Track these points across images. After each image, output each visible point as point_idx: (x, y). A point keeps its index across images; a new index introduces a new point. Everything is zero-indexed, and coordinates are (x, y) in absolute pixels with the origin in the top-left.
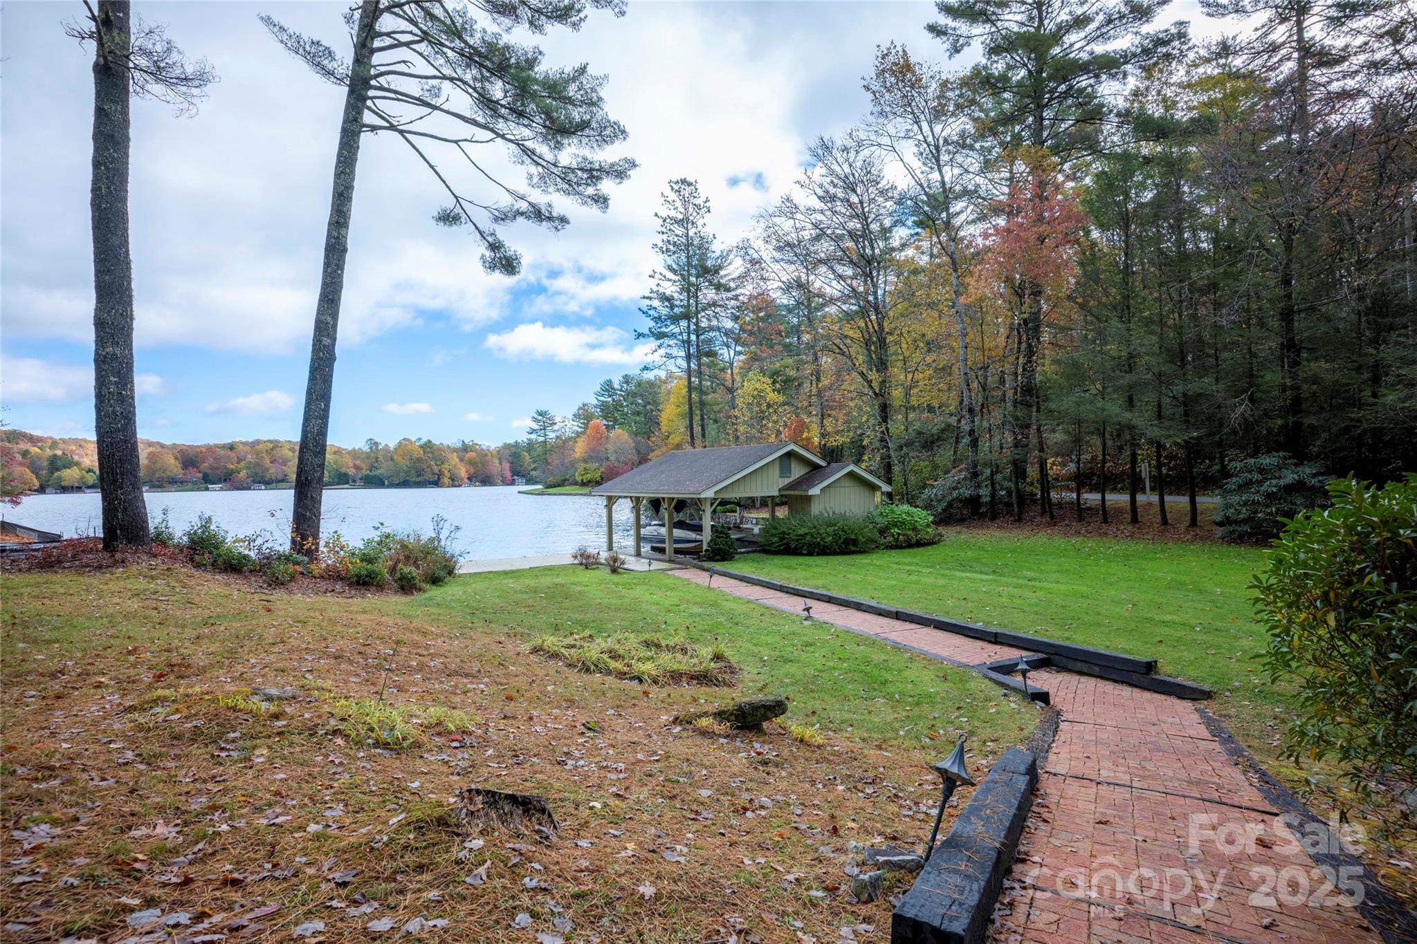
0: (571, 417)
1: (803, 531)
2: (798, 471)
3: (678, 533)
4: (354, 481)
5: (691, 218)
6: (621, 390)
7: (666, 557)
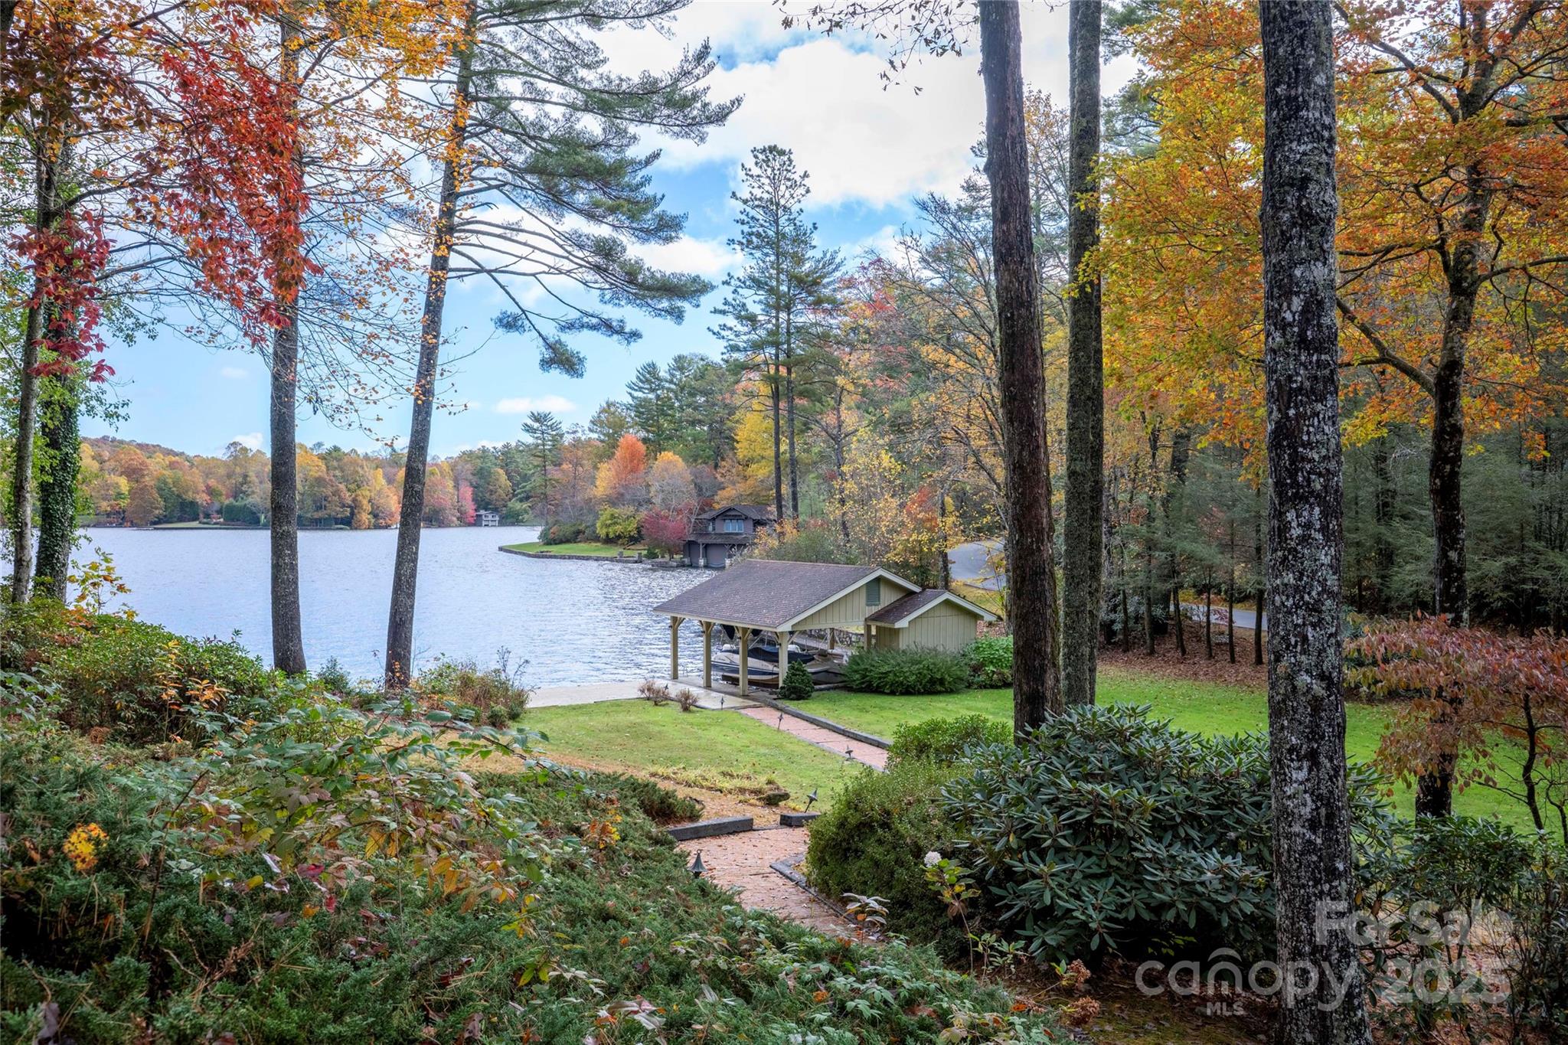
0: (587, 424)
1: (886, 668)
2: (887, 598)
3: (753, 663)
4: (207, 516)
5: (782, 202)
6: (671, 382)
7: (738, 690)
